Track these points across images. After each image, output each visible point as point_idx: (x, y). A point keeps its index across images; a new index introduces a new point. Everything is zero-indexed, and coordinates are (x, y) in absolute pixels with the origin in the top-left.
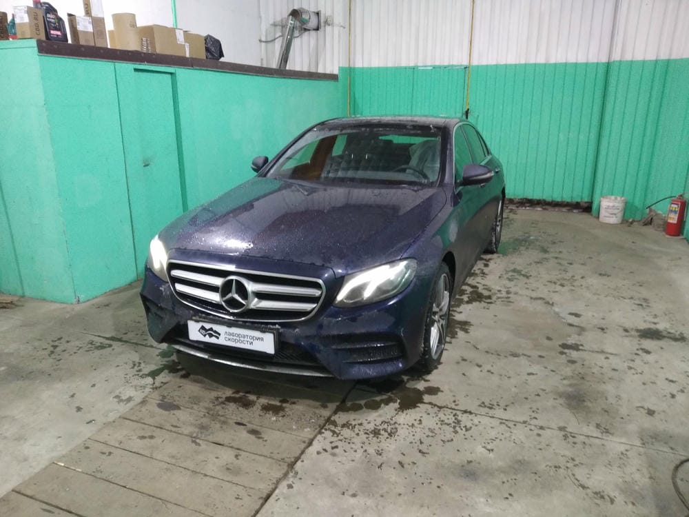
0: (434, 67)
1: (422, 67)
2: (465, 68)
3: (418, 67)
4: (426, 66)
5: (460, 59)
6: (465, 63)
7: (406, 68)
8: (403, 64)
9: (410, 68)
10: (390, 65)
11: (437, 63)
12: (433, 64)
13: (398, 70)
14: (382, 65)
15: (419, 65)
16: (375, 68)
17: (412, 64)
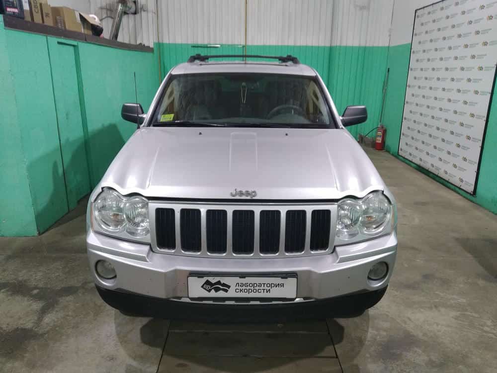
2: (243, 47)
3: (210, 44)
4: (216, 44)
5: (239, 40)
6: (243, 43)
7: (202, 45)
8: (200, 43)
11: (224, 43)
12: (221, 43)
13: (196, 46)
14: (183, 42)
16: (179, 44)
17: (206, 43)
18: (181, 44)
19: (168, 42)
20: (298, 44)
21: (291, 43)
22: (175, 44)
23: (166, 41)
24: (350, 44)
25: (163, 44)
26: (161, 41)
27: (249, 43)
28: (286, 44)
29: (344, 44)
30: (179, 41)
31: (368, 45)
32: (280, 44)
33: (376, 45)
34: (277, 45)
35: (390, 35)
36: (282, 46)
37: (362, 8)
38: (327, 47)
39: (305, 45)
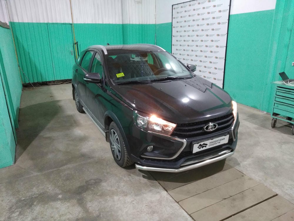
3: (49, 23)
4: (53, 23)
5: (68, 20)
6: (71, 22)
8: (42, 22)
9: (45, 23)
11: (58, 22)
13: (39, 25)
18: (28, 23)
19: (18, 22)
20: (105, 23)
21: (100, 22)
22: (24, 23)
23: (16, 21)
24: (134, 23)
25: (14, 23)
26: (12, 21)
27: (75, 22)
28: (97, 23)
29: (131, 23)
30: (26, 21)
31: (143, 23)
32: (94, 23)
33: (148, 23)
34: (92, 23)
35: (155, 18)
36: (95, 24)
37: (139, 3)
38: (121, 24)
39: (108, 23)
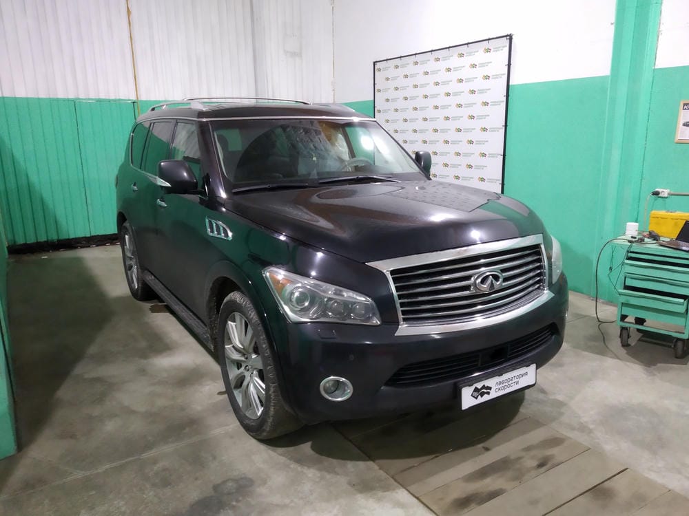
0: (99, 101)
1: (85, 99)
2: (134, 103)
3: (79, 99)
4: (89, 99)
5: (127, 94)
6: (133, 98)
7: (64, 100)
8: (61, 95)
9: (68, 100)
10: (42, 95)
11: (102, 96)
12: (97, 98)
13: (54, 103)
14: (30, 95)
15: (81, 97)
16: (22, 99)
17: (71, 96)
27: (143, 97)
33: (317, 100)
35: (333, 90)
